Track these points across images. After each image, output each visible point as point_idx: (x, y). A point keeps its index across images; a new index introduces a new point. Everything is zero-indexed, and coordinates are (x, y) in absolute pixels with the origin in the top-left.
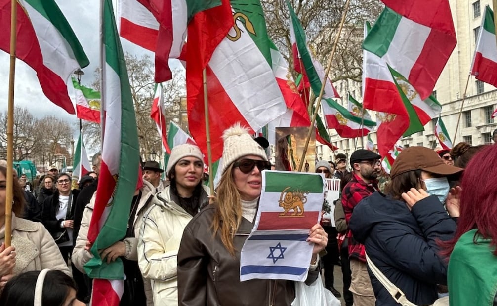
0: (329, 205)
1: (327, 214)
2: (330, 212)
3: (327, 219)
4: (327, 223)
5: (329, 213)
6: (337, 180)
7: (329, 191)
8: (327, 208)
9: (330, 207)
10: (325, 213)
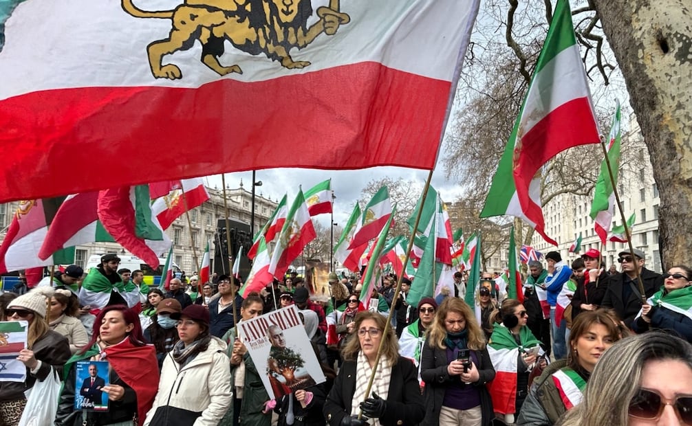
0: (295, 353)
1: (300, 368)
2: (303, 364)
3: (303, 378)
4: (306, 382)
5: (302, 366)
6: (289, 307)
7: (284, 332)
8: (294, 359)
9: (298, 356)
10: (294, 369)
